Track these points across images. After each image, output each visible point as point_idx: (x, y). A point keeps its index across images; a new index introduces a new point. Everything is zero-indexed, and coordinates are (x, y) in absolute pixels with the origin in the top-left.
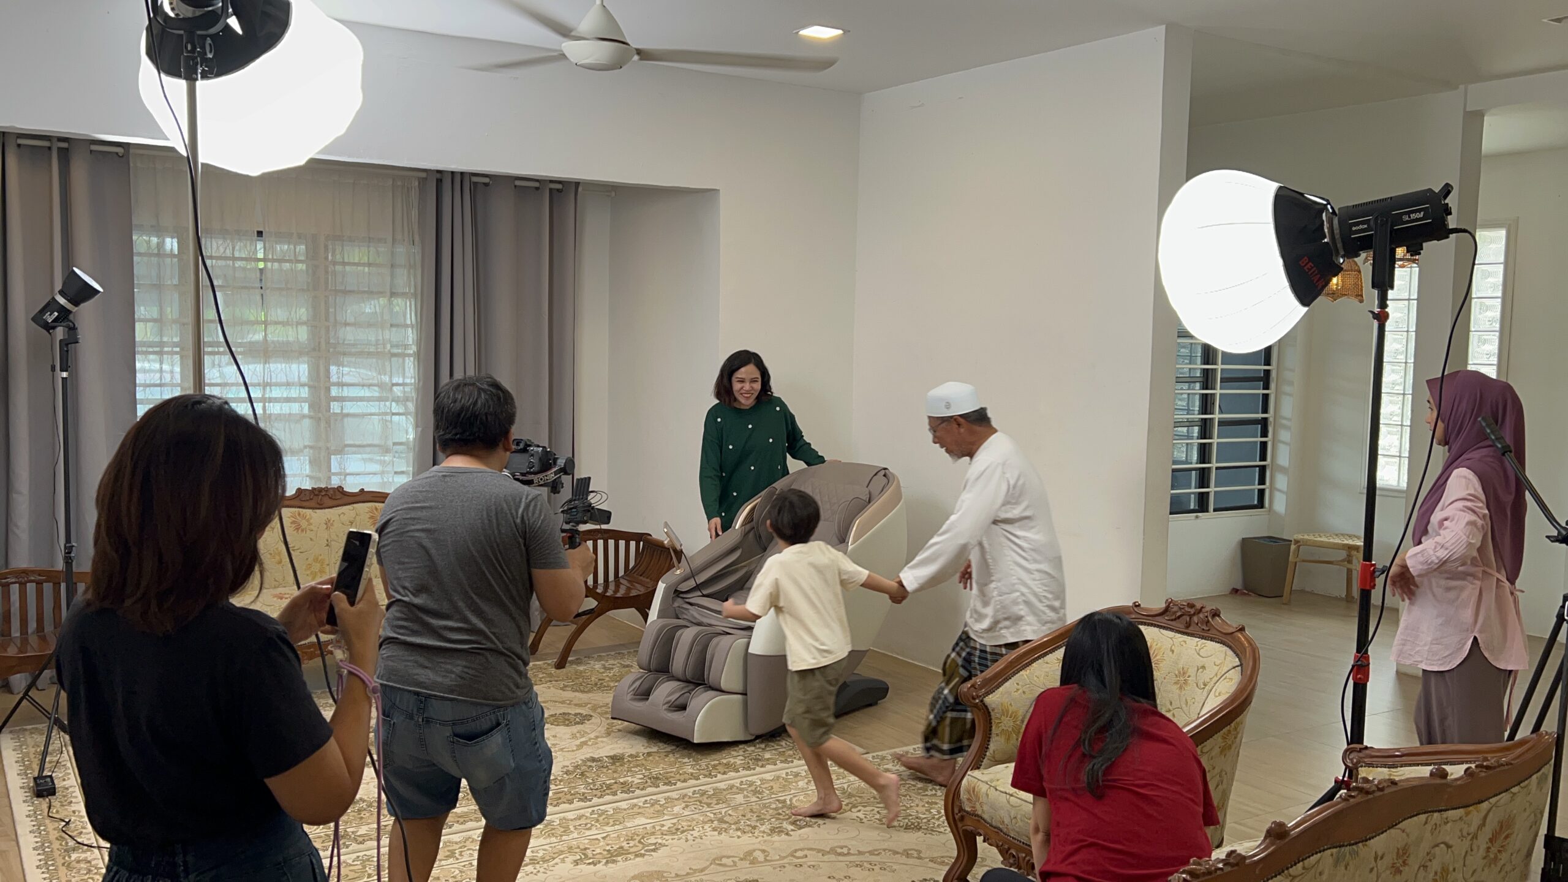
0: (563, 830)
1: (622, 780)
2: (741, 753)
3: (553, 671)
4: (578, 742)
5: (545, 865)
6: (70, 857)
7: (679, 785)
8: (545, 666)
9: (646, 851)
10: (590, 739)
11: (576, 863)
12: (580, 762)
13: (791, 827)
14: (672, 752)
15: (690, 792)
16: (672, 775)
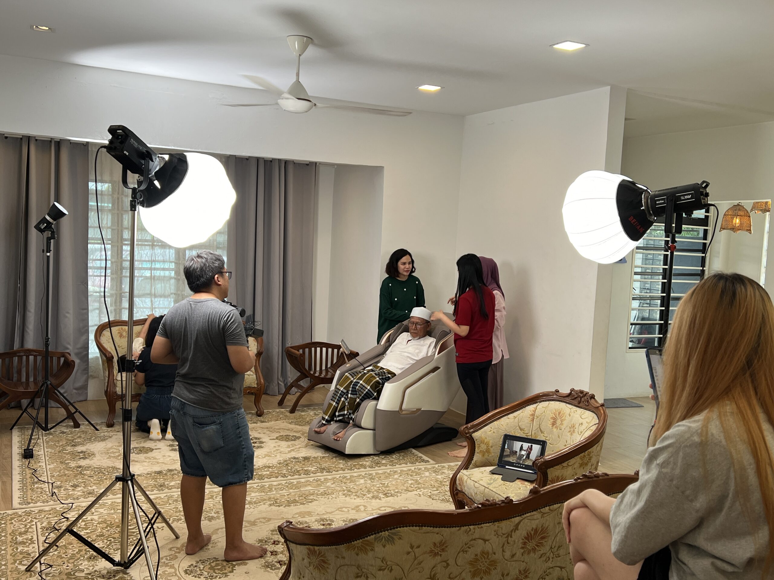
0: (269, 489)
1: (305, 469)
2: (371, 459)
3: (288, 414)
4: (289, 449)
5: (255, 505)
6: (34, 486)
7: (334, 472)
8: (285, 412)
9: (307, 502)
10: (296, 449)
11: (270, 505)
12: (288, 459)
13: (382, 496)
14: (336, 457)
15: (338, 476)
16: (332, 468)
